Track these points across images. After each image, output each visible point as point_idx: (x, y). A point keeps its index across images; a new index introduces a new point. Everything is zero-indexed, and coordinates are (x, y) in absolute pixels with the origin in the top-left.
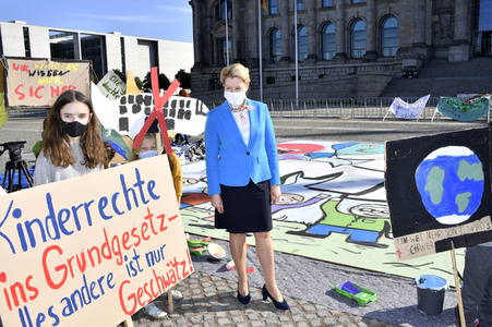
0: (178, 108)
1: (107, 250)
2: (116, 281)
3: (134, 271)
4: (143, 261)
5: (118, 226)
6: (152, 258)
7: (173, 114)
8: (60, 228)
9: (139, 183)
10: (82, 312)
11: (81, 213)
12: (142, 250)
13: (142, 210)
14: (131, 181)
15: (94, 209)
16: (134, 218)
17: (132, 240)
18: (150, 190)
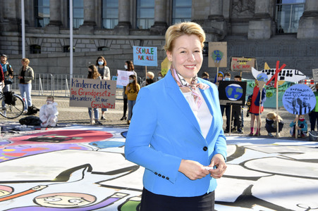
0: (286, 73)
1: (92, 94)
2: (92, 100)
3: (97, 100)
4: (100, 100)
5: (96, 90)
6: (103, 100)
7: (284, 75)
8: (84, 86)
9: (106, 84)
10: (83, 102)
12: (101, 97)
13: (105, 90)
15: (92, 86)
16: (102, 91)
17: (99, 94)
18: (108, 86)
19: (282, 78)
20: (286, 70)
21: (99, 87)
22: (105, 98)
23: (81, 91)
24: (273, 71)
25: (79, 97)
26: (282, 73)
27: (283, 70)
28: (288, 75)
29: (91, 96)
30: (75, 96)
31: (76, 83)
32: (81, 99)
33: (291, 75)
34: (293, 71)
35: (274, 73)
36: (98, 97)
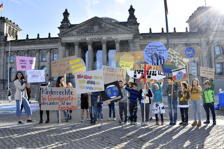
0: (152, 73)
1: (59, 99)
2: (59, 104)
3: (63, 104)
4: (66, 103)
5: (62, 96)
6: (68, 104)
7: (150, 74)
8: (52, 93)
10: (52, 105)
11: (56, 93)
12: (66, 102)
13: (68, 95)
15: (58, 93)
16: (67, 96)
17: (64, 99)
18: (71, 93)
19: (149, 77)
21: (64, 93)
22: (69, 102)
23: (50, 97)
24: (142, 71)
25: (49, 102)
26: (149, 73)
27: (150, 71)
28: (153, 75)
29: (58, 101)
30: (45, 102)
31: (45, 91)
32: (50, 104)
33: (155, 75)
34: (157, 71)
35: (143, 72)
36: (63, 101)
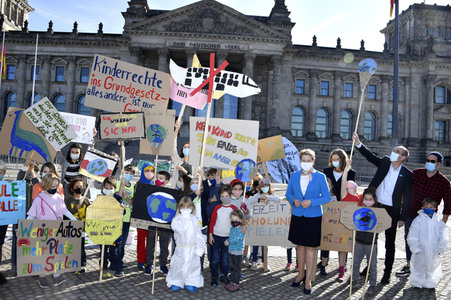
0: (228, 78)
1: (128, 90)
2: (127, 101)
3: (135, 103)
4: (141, 103)
5: (136, 86)
6: (145, 105)
7: (224, 81)
8: (116, 74)
9: (154, 78)
11: (125, 74)
12: (143, 100)
13: (151, 87)
14: (151, 75)
15: (130, 76)
16: (147, 88)
17: (140, 94)
19: (221, 88)
20: (229, 73)
21: (142, 80)
22: (149, 101)
23: (109, 80)
24: (206, 72)
25: (105, 92)
26: (221, 77)
27: (223, 72)
28: (230, 83)
29: (125, 94)
30: (97, 89)
31: (102, 65)
32: (108, 96)
33: (236, 84)
34: (241, 76)
35: (208, 75)
36: (137, 98)
